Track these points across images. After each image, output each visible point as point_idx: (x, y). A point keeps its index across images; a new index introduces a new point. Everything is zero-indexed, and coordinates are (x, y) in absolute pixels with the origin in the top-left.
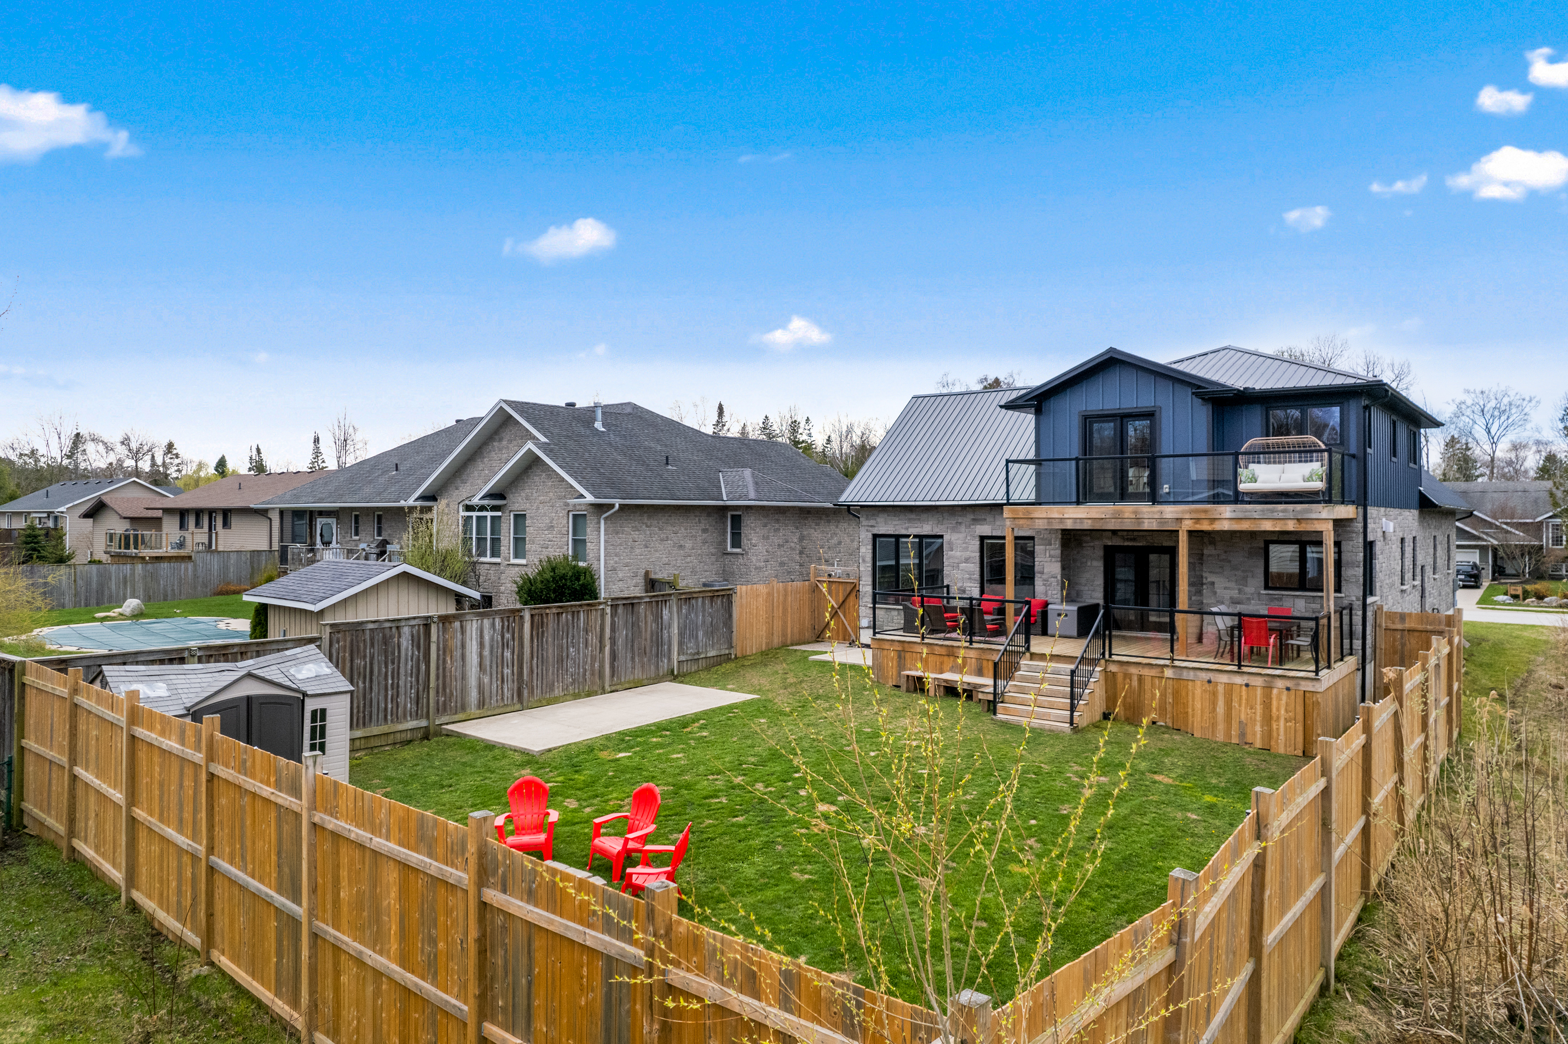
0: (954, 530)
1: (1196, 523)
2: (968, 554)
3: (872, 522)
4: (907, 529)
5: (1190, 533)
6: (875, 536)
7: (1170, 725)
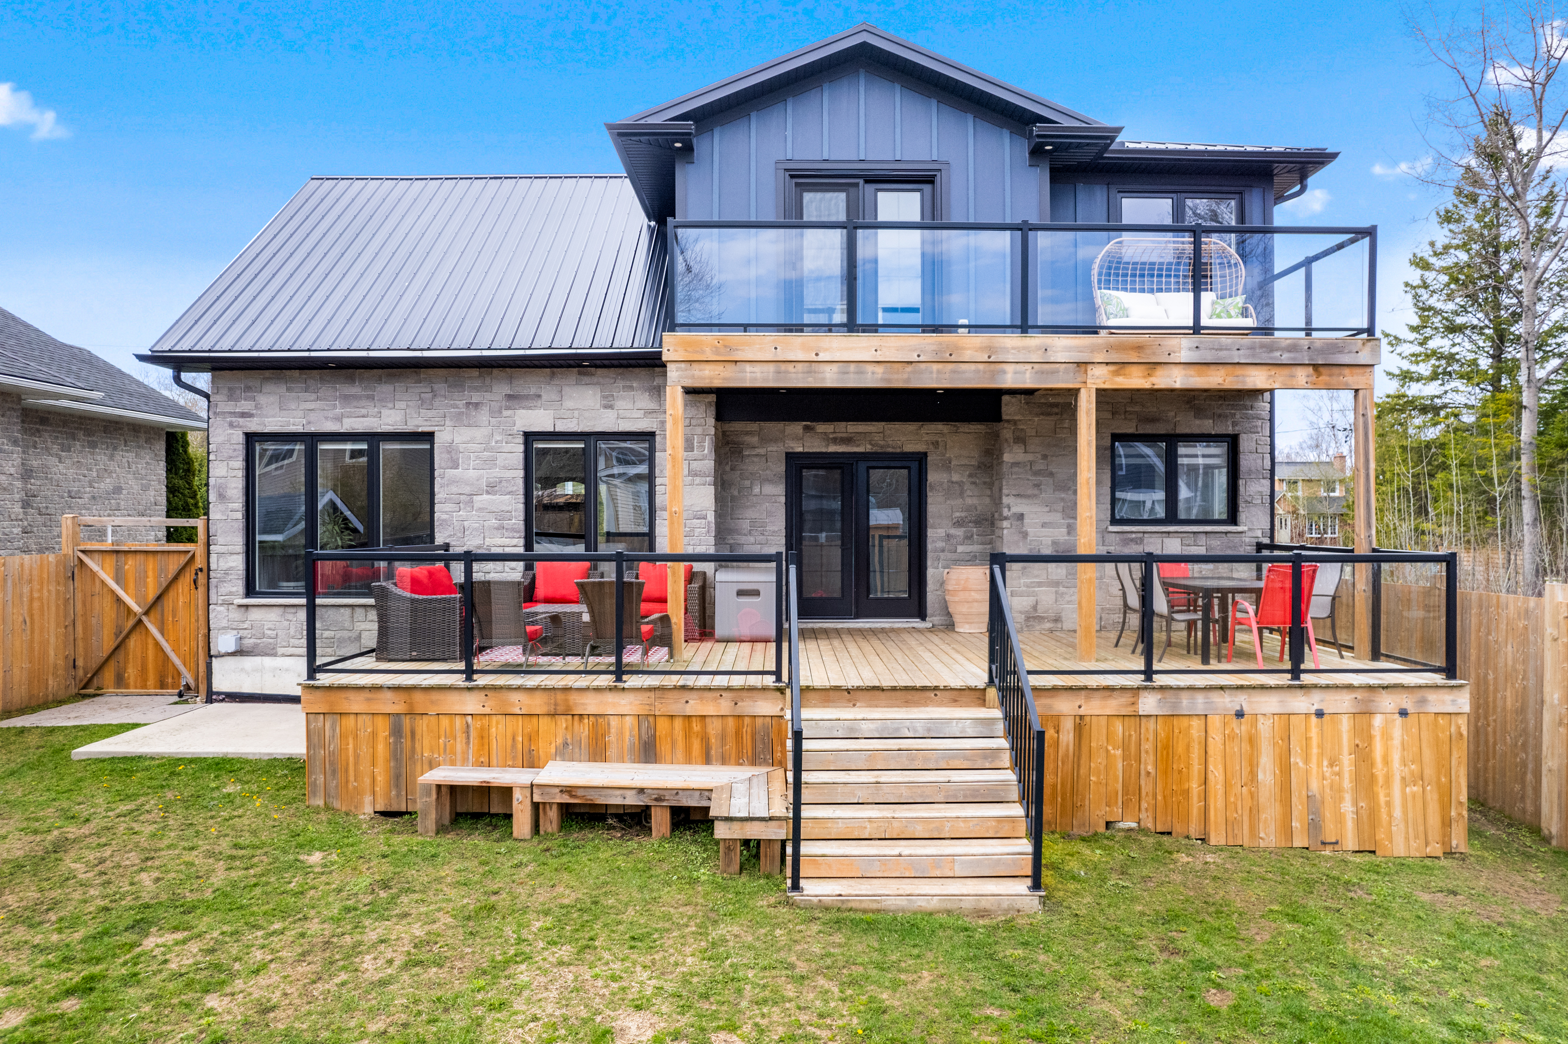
0: (459, 420)
1: (1116, 373)
2: (496, 473)
3: (245, 406)
4: (339, 419)
5: (1102, 395)
6: (251, 438)
7: (1150, 825)
